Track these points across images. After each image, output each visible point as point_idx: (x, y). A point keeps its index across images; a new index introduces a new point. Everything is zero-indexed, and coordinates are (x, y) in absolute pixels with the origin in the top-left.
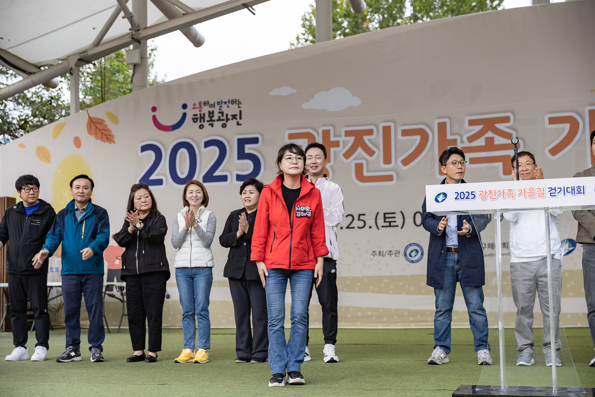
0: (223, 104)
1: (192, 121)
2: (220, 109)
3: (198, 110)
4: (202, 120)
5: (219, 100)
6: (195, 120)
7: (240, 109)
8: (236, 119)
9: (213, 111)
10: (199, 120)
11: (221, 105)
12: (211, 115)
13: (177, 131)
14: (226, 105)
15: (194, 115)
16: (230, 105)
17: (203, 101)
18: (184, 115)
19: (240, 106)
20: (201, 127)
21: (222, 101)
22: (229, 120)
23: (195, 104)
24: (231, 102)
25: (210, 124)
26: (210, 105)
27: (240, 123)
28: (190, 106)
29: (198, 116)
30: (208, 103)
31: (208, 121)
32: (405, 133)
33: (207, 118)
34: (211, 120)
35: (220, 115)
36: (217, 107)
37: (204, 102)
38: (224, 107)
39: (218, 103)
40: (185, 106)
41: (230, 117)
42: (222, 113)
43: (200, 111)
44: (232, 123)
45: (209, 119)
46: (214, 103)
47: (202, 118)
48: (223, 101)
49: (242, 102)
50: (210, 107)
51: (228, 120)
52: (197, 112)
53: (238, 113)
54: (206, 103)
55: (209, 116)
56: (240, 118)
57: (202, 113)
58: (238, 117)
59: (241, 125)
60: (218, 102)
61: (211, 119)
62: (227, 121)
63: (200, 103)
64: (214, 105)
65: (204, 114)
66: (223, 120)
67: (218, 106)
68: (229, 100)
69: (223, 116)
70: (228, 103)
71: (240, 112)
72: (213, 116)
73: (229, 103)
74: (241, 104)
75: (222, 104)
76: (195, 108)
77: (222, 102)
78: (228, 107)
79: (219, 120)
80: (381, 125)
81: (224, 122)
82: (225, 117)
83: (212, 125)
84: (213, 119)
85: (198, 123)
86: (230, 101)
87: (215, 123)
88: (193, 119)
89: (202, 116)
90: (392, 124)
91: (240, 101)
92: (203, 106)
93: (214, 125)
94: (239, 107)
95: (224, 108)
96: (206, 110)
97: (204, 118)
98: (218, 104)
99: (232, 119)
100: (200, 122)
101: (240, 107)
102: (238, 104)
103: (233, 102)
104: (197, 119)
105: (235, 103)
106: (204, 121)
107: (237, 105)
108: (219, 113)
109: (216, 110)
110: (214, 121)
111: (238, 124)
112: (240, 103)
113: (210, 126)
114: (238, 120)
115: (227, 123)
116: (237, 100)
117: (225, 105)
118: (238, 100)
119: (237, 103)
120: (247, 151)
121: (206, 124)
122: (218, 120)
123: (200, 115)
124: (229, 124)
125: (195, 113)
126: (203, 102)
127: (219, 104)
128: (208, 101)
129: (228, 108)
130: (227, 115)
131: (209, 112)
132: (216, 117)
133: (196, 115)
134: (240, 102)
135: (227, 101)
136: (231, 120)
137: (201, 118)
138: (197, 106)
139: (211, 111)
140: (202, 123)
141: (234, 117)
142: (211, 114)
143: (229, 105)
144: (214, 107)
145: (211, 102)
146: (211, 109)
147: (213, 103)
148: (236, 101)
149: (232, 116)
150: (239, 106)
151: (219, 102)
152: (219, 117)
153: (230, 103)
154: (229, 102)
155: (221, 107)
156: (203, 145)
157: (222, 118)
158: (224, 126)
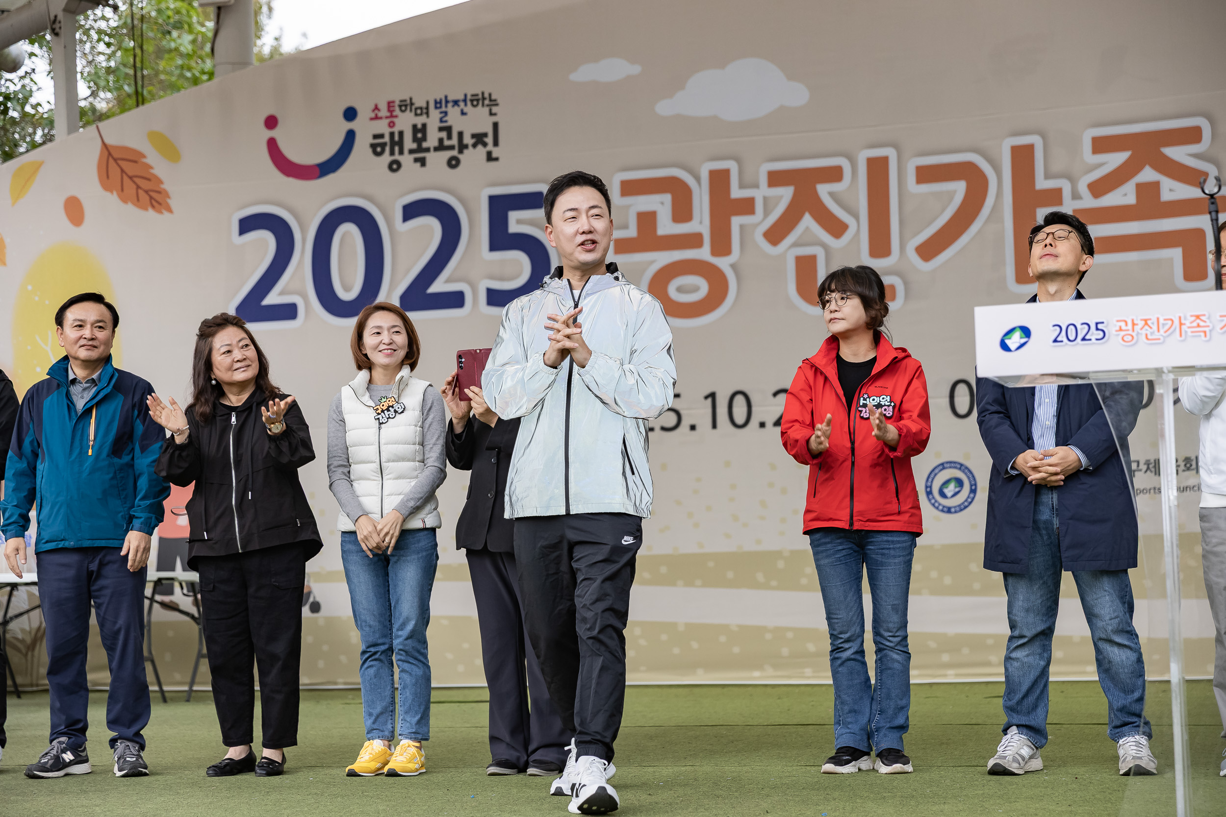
0: (450, 105)
1: (370, 150)
2: (441, 121)
3: (386, 122)
4: (397, 149)
5: (440, 96)
6: (377, 149)
7: (494, 119)
8: (485, 145)
9: (424, 126)
10: (388, 149)
11: (444, 109)
12: (419, 135)
13: (331, 177)
14: (457, 110)
15: (376, 137)
16: (469, 109)
17: (397, 99)
18: (351, 136)
19: (495, 109)
20: (395, 166)
21: (446, 97)
22: (466, 147)
23: (376, 108)
24: (472, 101)
25: (416, 160)
26: (416, 109)
27: (494, 155)
28: (364, 113)
29: (387, 139)
30: (412, 104)
31: (411, 152)
32: (926, 175)
33: (409, 144)
34: (420, 149)
35: (444, 135)
36: (435, 114)
37: (401, 101)
38: (453, 113)
39: (438, 104)
40: (350, 114)
41: (468, 140)
42: (448, 130)
43: (392, 125)
44: (473, 157)
45: (414, 146)
46: (428, 103)
47: (397, 143)
48: (450, 98)
49: (499, 101)
50: (416, 115)
51: (462, 147)
52: (382, 127)
53: (490, 131)
54: (406, 105)
55: (415, 139)
56: (496, 143)
57: (396, 130)
58: (489, 140)
59: (497, 159)
60: (436, 102)
61: (420, 145)
62: (461, 151)
63: (390, 105)
64: (427, 108)
65: (401, 134)
66: (451, 148)
67: (438, 111)
68: (466, 95)
69: (450, 137)
70: (462, 104)
71: (496, 126)
72: (424, 138)
73: (466, 105)
74: (497, 105)
75: (446, 106)
76: (377, 118)
77: (447, 102)
78: (463, 113)
79: (441, 147)
80: (863, 156)
81: (455, 153)
82: (454, 141)
83: (422, 162)
84: (425, 145)
85: (386, 158)
86: (469, 97)
87: (430, 157)
88: (373, 146)
89: (396, 138)
90: (890, 153)
91: (493, 97)
92: (397, 112)
93: (428, 162)
94: (491, 114)
95: (454, 118)
96: (405, 122)
97: (401, 143)
98: (436, 108)
99: (474, 146)
100: (392, 153)
101: (495, 114)
102: (488, 105)
103: (476, 100)
104: (383, 145)
105: (481, 102)
106: (401, 152)
107: (487, 109)
108: (441, 129)
109: (433, 121)
110: (427, 150)
111: (490, 158)
112: (494, 103)
113: (418, 164)
114: (490, 147)
115: (461, 157)
116: (486, 95)
117: (456, 107)
118: (490, 95)
119: (487, 102)
120: (514, 227)
121: (407, 160)
122: (436, 149)
123: (392, 135)
124: (466, 157)
125: (378, 131)
126: (397, 103)
127: (441, 107)
128: (411, 99)
129: (464, 117)
130: (461, 134)
131: (415, 127)
132: (432, 141)
133: (381, 136)
134: (495, 100)
135: (462, 97)
136: (470, 148)
137: (393, 143)
138: (384, 112)
139: (419, 126)
140: (397, 157)
141: (479, 139)
142: (420, 133)
143: (465, 110)
144: (427, 114)
145: (419, 102)
146: (420, 121)
147: (424, 105)
148: (484, 99)
149: (473, 136)
150: (490, 110)
151: (440, 102)
152: (441, 140)
153: (469, 103)
154: (465, 101)
155: (446, 113)
156: (399, 214)
157: (447, 143)
158: (453, 163)
